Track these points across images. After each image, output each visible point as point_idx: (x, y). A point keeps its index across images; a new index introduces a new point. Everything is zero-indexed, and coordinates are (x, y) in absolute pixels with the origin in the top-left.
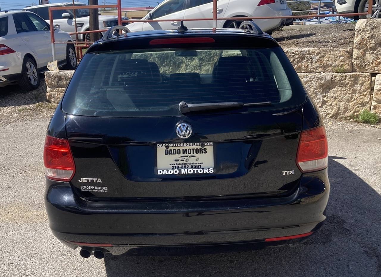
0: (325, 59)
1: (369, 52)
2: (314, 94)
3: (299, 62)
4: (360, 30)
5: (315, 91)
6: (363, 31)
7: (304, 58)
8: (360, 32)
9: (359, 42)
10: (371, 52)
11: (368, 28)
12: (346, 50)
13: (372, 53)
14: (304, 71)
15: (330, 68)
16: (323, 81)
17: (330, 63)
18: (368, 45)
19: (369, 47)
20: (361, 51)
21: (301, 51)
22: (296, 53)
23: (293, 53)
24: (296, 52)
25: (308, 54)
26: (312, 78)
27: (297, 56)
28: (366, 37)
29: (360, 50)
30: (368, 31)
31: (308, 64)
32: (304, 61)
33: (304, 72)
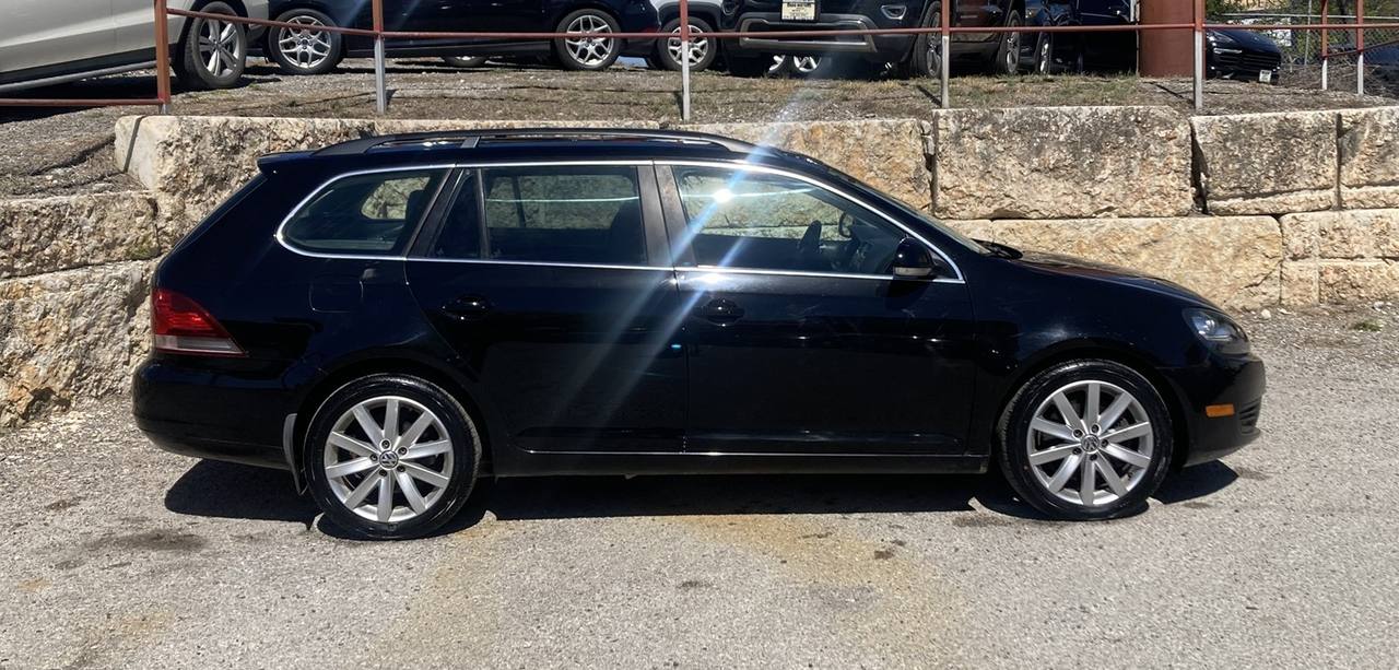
0: (108, 225)
1: (190, 200)
2: (109, 327)
3: (52, 237)
4: (170, 145)
5: (115, 316)
6: (177, 146)
7: (59, 227)
8: (170, 149)
9: (174, 175)
10: (197, 198)
11: (187, 140)
12: (148, 197)
13: (198, 202)
14: (64, 266)
15: (120, 250)
16: (128, 286)
17: (121, 235)
18: (191, 180)
19: (193, 187)
20: (177, 196)
21: (55, 206)
22: (44, 211)
23: (36, 213)
24: (42, 208)
25: (71, 214)
26: (105, 281)
27: (47, 222)
28: (187, 160)
29: (174, 195)
30: (187, 145)
31: (74, 242)
32: (62, 234)
33: (64, 270)
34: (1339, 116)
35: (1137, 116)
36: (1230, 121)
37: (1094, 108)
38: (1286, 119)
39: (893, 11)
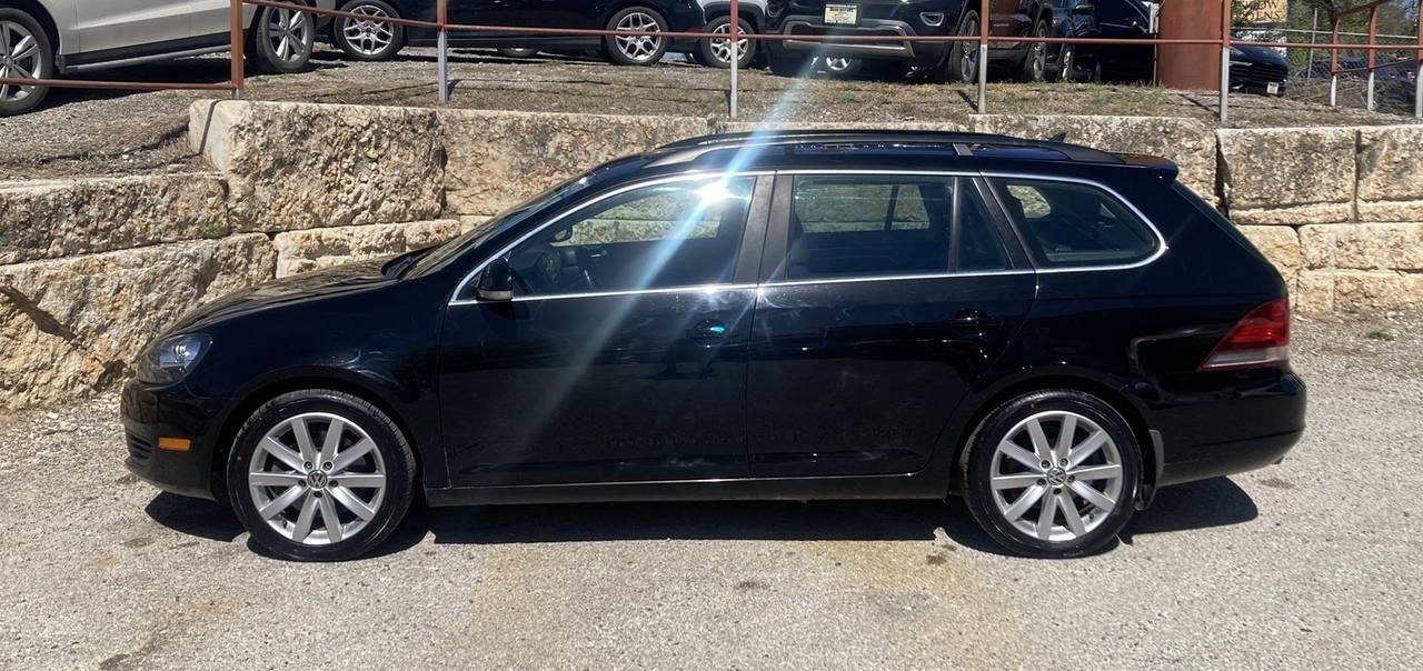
0: (181, 204)
1: (260, 182)
2: (179, 303)
3: (127, 216)
4: (242, 129)
5: (185, 293)
6: (249, 130)
7: (134, 206)
8: (242, 133)
9: (245, 158)
10: (266, 180)
11: (258, 124)
12: (220, 178)
13: (267, 184)
14: (138, 243)
15: (192, 229)
16: (198, 264)
17: (193, 214)
18: (261, 163)
19: (263, 170)
20: (247, 178)
21: (131, 186)
22: (120, 190)
23: (112, 192)
24: (118, 187)
25: (146, 194)
26: (177, 258)
27: (123, 200)
28: (257, 144)
29: (245, 176)
30: (259, 129)
31: (148, 220)
32: (137, 213)
33: (137, 247)
34: (1359, 133)
35: (1165, 127)
36: (1254, 135)
37: (1125, 118)
38: (1308, 135)
39: (932, 18)
